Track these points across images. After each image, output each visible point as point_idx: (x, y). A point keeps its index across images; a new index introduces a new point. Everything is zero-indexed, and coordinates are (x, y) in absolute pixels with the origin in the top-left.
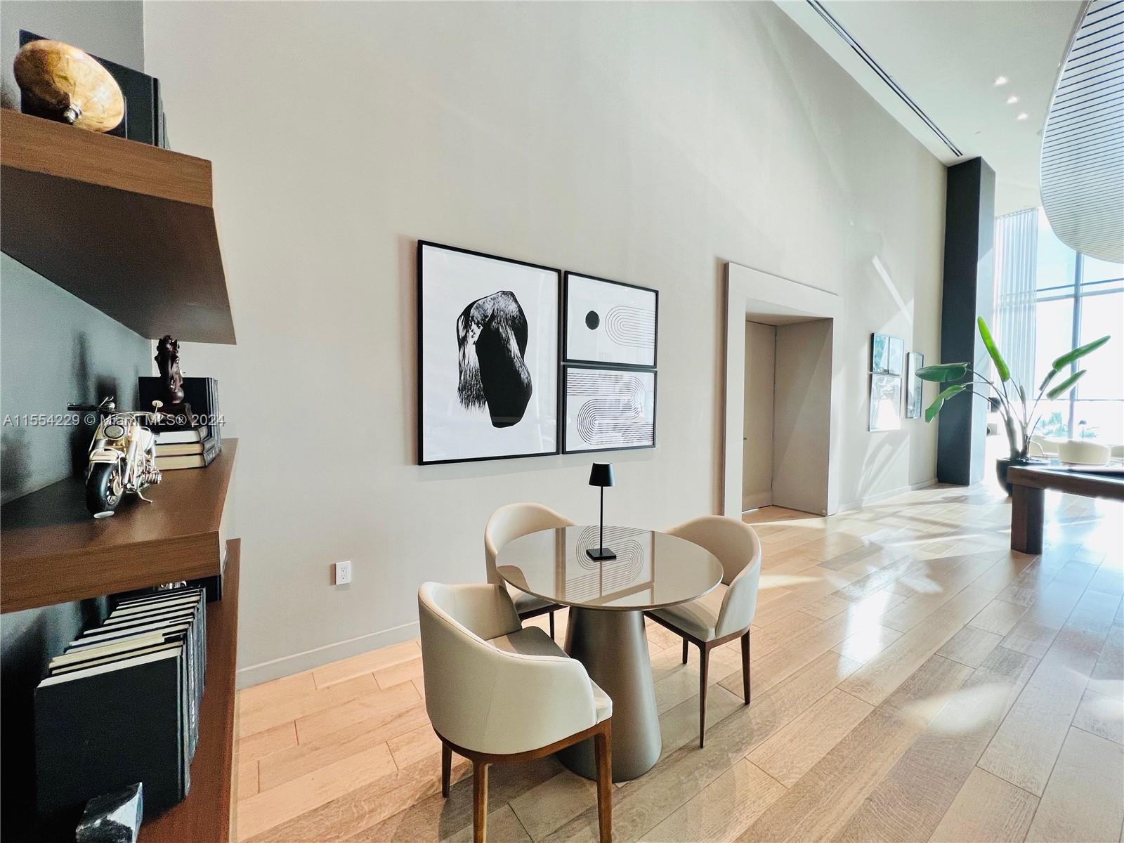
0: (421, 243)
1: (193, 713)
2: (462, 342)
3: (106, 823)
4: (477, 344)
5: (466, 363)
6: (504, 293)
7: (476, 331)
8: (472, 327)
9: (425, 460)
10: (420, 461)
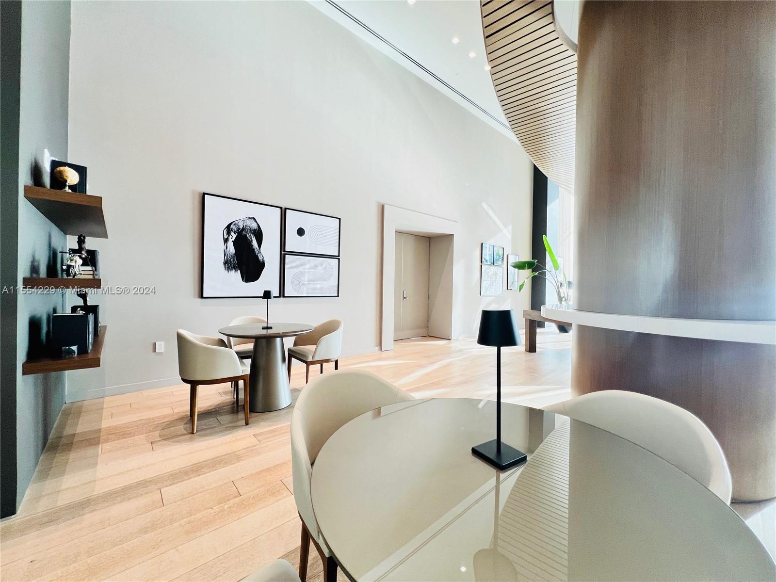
0: (204, 194)
1: (90, 341)
2: (226, 241)
3: (69, 348)
4: (233, 242)
5: (228, 250)
6: (249, 218)
7: (234, 236)
8: (231, 234)
9: (204, 296)
10: (202, 296)
